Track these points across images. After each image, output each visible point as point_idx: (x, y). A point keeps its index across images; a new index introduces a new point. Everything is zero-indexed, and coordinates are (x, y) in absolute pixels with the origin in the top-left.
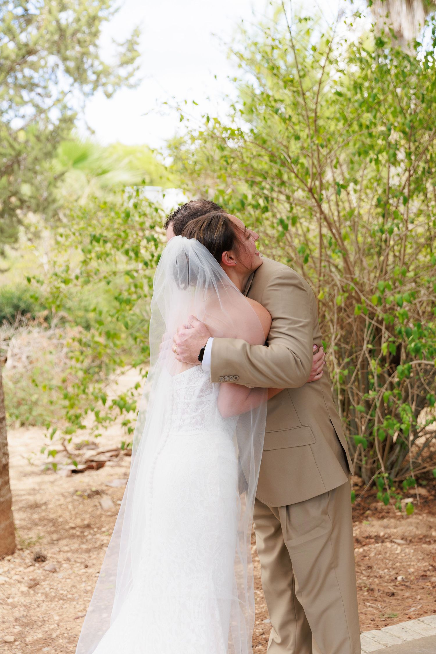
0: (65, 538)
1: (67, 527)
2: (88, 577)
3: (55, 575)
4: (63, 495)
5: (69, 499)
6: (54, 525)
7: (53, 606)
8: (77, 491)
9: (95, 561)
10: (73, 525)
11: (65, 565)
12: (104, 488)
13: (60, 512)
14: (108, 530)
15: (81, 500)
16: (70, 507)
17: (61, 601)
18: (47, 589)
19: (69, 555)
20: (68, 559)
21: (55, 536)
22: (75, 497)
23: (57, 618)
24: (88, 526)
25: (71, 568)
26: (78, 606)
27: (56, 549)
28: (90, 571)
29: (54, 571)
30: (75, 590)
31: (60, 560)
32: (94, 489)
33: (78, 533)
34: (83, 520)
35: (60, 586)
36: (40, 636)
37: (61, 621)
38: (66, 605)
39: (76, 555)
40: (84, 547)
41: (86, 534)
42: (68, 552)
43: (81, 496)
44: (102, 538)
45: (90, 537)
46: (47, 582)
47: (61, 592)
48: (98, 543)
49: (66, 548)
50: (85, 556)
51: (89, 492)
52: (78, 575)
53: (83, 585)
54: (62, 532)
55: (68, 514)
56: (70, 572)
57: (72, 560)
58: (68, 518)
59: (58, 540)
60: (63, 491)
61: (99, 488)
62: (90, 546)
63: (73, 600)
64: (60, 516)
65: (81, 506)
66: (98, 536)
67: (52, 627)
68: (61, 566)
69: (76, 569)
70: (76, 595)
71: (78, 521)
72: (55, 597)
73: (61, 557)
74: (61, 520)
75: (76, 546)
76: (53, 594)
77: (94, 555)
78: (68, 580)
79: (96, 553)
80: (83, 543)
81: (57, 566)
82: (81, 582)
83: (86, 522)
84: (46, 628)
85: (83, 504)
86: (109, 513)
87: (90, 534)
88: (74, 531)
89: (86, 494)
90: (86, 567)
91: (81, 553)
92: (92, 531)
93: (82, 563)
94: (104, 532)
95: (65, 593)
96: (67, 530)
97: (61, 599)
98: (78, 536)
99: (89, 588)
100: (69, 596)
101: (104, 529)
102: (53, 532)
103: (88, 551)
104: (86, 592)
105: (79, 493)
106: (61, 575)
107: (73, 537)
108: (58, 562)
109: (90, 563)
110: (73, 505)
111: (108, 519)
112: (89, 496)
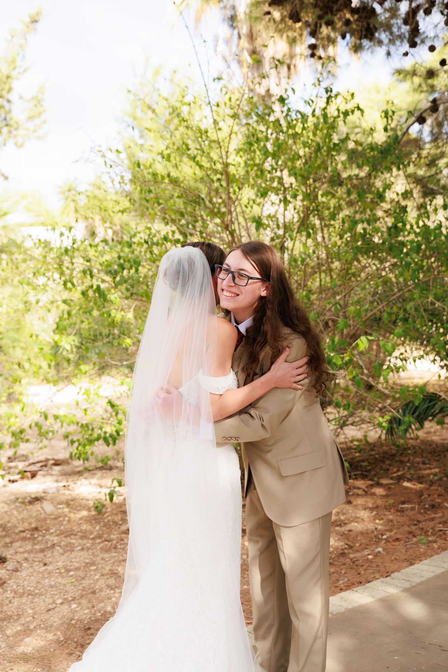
0: (18, 541)
1: (17, 531)
2: (49, 573)
3: (18, 573)
4: (6, 503)
5: (13, 506)
6: (4, 530)
7: (24, 600)
8: (18, 499)
9: (51, 559)
10: (22, 529)
11: (25, 565)
12: (43, 495)
13: (7, 518)
14: (56, 531)
15: (23, 506)
16: (15, 513)
17: (30, 597)
18: (15, 587)
19: (26, 555)
20: (26, 559)
21: (8, 540)
22: (17, 504)
23: (30, 611)
24: (36, 529)
25: (31, 567)
26: (47, 600)
27: (12, 551)
28: (50, 568)
29: (16, 570)
30: (40, 586)
31: (20, 560)
32: (33, 496)
33: (28, 536)
34: (30, 524)
35: (26, 583)
36: (19, 628)
37: (35, 613)
38: (36, 600)
39: (32, 555)
40: (37, 547)
41: (36, 536)
42: (24, 552)
43: (23, 503)
44: (52, 538)
45: (40, 538)
46: (12, 581)
47: (28, 588)
48: (50, 543)
49: (21, 550)
50: (41, 555)
51: (29, 499)
52: (39, 572)
53: (47, 581)
54: (13, 535)
55: (15, 519)
56: (31, 570)
57: (30, 559)
58: (16, 523)
59: (11, 543)
60: (5, 499)
61: (38, 495)
62: (42, 546)
63: (41, 594)
64: (8, 522)
65: (25, 512)
66: (48, 537)
67: (28, 619)
68: (21, 566)
69: (37, 567)
70: (42, 590)
71: (26, 525)
72: (23, 593)
73: (19, 557)
74: (9, 525)
75: (29, 547)
76: (21, 591)
77: (49, 553)
78: (32, 578)
79: (49, 552)
80: (35, 544)
81: (18, 566)
82: (44, 578)
83: (33, 526)
84: (22, 621)
85: (27, 510)
86: (53, 517)
87: (40, 535)
88: (24, 534)
89: (27, 501)
90: (45, 564)
91: (36, 553)
92: (40, 533)
93: (40, 562)
94: (52, 533)
95: (32, 589)
96: (17, 534)
97: (29, 595)
98: (29, 539)
99: (53, 583)
100: (37, 591)
101: (52, 531)
102: (5, 536)
103: (42, 551)
104: (51, 586)
105: (20, 500)
106: (24, 574)
107: (24, 539)
108: (18, 562)
109: (47, 561)
110: (17, 511)
111: (53, 522)
112: (30, 503)
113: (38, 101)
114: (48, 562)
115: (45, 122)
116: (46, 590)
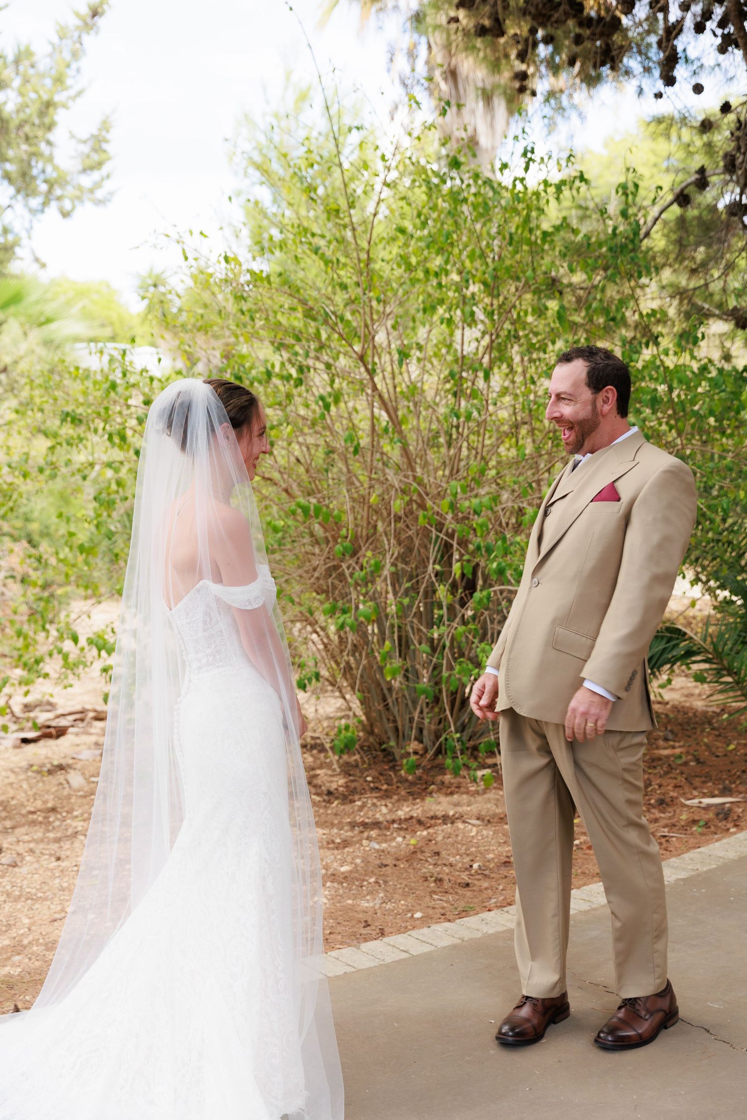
0: (23, 825)
1: (24, 811)
2: (62, 871)
3: (17, 869)
4: (13, 771)
5: (22, 777)
6: (5, 809)
7: (19, 906)
8: (32, 766)
9: (68, 853)
10: (32, 809)
11: (28, 858)
12: (71, 762)
13: (11, 793)
14: (82, 815)
15: (39, 777)
16: (25, 786)
17: (29, 902)
18: (8, 887)
19: (32, 845)
20: (31, 851)
21: (8, 824)
22: (30, 774)
23: (26, 921)
24: (53, 810)
25: (38, 861)
26: (52, 907)
27: (11, 839)
28: (64, 864)
29: (15, 865)
30: (46, 888)
31: (21, 851)
32: (56, 763)
33: (40, 819)
34: (45, 802)
35: (25, 882)
36: (7, 942)
37: (33, 924)
38: (37, 906)
39: (41, 846)
40: (51, 835)
41: (51, 819)
42: (29, 842)
43: (39, 772)
44: (74, 824)
45: (57, 823)
46: (7, 879)
47: (28, 890)
48: (70, 832)
49: (26, 838)
50: (55, 846)
51: (48, 766)
52: (48, 869)
53: (57, 881)
54: (18, 818)
55: (23, 795)
56: (36, 865)
57: (37, 851)
58: (24, 800)
59: (13, 828)
60: (12, 766)
61: (63, 762)
62: (59, 835)
63: (46, 899)
64: (13, 798)
65: (41, 784)
66: (69, 821)
67: (22, 932)
68: (23, 859)
69: (45, 863)
70: (48, 893)
71: (39, 804)
72: (20, 897)
73: (21, 848)
74: (14, 802)
75: (39, 835)
76: (17, 893)
77: (67, 845)
78: (36, 876)
79: (68, 843)
80: (48, 831)
81: (18, 860)
82: (54, 877)
83: (50, 805)
84: (13, 933)
85: (43, 782)
86: (81, 793)
87: (58, 819)
88: (35, 817)
89: (45, 769)
90: (58, 859)
91: (48, 843)
92: (59, 816)
93: (51, 855)
94: (77, 817)
95: (34, 891)
96: (24, 816)
97: (27, 899)
98: (41, 823)
99: (65, 885)
100: (40, 895)
101: (75, 813)
102: (5, 819)
103: (57, 840)
104: (63, 889)
105: (35, 768)
106: (24, 870)
107: (33, 823)
108: (18, 854)
109: (63, 854)
110: (29, 784)
111: (80, 801)
112: (50, 772)
113: (98, 143)
114: (63, 856)
115: (108, 177)
116: (55, 894)
